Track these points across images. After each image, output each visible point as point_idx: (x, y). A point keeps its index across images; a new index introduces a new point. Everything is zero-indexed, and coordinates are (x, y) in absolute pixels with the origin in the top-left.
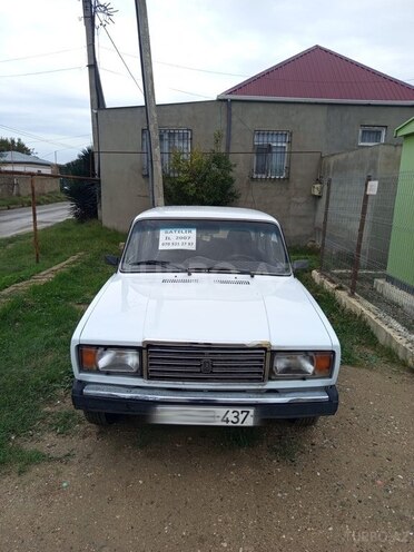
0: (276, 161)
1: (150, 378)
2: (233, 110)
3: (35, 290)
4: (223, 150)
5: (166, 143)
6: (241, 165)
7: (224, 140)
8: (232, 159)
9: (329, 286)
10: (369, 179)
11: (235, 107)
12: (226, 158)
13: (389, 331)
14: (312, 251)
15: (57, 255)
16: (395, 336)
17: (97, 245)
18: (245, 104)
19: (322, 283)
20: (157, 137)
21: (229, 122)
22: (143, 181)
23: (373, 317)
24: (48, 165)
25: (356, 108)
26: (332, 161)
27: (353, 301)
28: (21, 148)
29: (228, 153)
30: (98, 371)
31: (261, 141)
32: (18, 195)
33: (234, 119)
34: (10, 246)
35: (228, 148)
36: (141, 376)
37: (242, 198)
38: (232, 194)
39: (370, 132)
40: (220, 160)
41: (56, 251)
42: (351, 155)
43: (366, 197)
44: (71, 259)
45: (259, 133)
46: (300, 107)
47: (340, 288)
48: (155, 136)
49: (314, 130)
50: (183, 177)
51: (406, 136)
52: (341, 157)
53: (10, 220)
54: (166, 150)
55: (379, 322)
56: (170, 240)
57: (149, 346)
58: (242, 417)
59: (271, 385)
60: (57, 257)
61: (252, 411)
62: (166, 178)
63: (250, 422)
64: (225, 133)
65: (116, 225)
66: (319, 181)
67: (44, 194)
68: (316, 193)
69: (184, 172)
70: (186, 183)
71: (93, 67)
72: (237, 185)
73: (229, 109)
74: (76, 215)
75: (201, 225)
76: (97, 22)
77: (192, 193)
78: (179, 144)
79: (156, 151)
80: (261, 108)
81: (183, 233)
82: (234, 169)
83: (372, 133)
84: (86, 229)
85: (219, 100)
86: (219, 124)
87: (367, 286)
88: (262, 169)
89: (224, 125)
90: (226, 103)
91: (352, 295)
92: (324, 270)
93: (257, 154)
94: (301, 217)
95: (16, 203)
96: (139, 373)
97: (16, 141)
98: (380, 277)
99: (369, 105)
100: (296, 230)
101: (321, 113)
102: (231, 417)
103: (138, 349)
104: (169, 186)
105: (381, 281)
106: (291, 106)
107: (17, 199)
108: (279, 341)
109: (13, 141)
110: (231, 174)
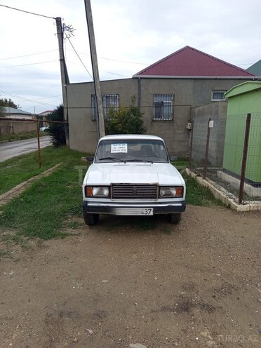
0: (166, 110)
1: (113, 198)
2: (141, 83)
3: (45, 179)
4: (136, 105)
5: (105, 102)
6: (147, 114)
7: (137, 100)
8: (142, 110)
9: (194, 175)
10: (210, 120)
11: (142, 82)
12: (138, 110)
13: (220, 192)
14: (187, 160)
15: (48, 164)
16: (222, 194)
17: (69, 159)
18: (149, 80)
19: (190, 174)
20: (101, 99)
21: (140, 90)
22: (92, 123)
23: (213, 187)
24: (30, 115)
25: (209, 81)
26: (196, 110)
27: (204, 181)
28: (11, 105)
29: (139, 107)
30: (93, 197)
31: (158, 100)
32: (13, 133)
33: (142, 88)
34: (20, 160)
35: (139, 104)
36: (110, 198)
37: (148, 132)
38: (142, 130)
39: (217, 93)
40: (135, 111)
41: (47, 162)
42: (206, 107)
43: (209, 128)
44: (56, 166)
45: (156, 95)
46: (178, 81)
47: (199, 176)
48: (99, 99)
49: (186, 94)
50: (115, 121)
51: (230, 98)
52: (201, 108)
53: (13, 147)
54: (105, 106)
55: (215, 189)
56: (116, 149)
57: (113, 185)
58: (148, 212)
59: (160, 200)
60: (48, 165)
61: (152, 209)
62: (106, 121)
63: (152, 214)
64: (137, 96)
65: (77, 148)
66: (190, 121)
67: (28, 132)
68: (189, 128)
69: (116, 118)
70: (117, 123)
71: (62, 60)
72: (145, 124)
73: (139, 82)
74: (54, 143)
75: (129, 142)
76: (65, 36)
77: (120, 129)
78: (112, 103)
79: (100, 107)
80: (157, 81)
81: (122, 145)
82: (143, 116)
83: (219, 94)
84: (61, 150)
85: (133, 78)
86: (134, 91)
87: (214, 175)
88: (158, 115)
89: (137, 91)
90: (137, 79)
91: (204, 178)
92: (191, 168)
93: (156, 107)
94: (180, 141)
95: (13, 138)
96: (109, 197)
97: (8, 100)
98: (220, 170)
99: (216, 79)
100: (178, 148)
101: (190, 84)
102: (145, 212)
103: (108, 187)
104: (107, 126)
105: (220, 172)
106: (173, 80)
107: (13, 135)
108: (162, 182)
109: (6, 101)
110: (141, 118)
